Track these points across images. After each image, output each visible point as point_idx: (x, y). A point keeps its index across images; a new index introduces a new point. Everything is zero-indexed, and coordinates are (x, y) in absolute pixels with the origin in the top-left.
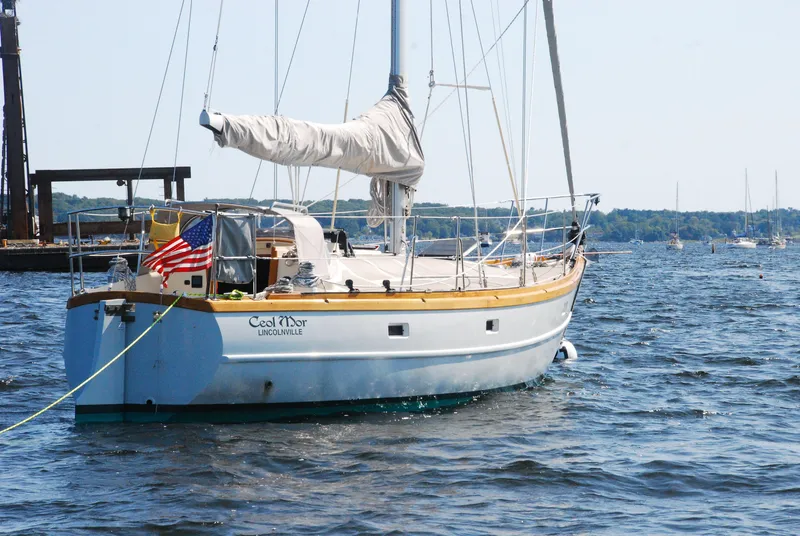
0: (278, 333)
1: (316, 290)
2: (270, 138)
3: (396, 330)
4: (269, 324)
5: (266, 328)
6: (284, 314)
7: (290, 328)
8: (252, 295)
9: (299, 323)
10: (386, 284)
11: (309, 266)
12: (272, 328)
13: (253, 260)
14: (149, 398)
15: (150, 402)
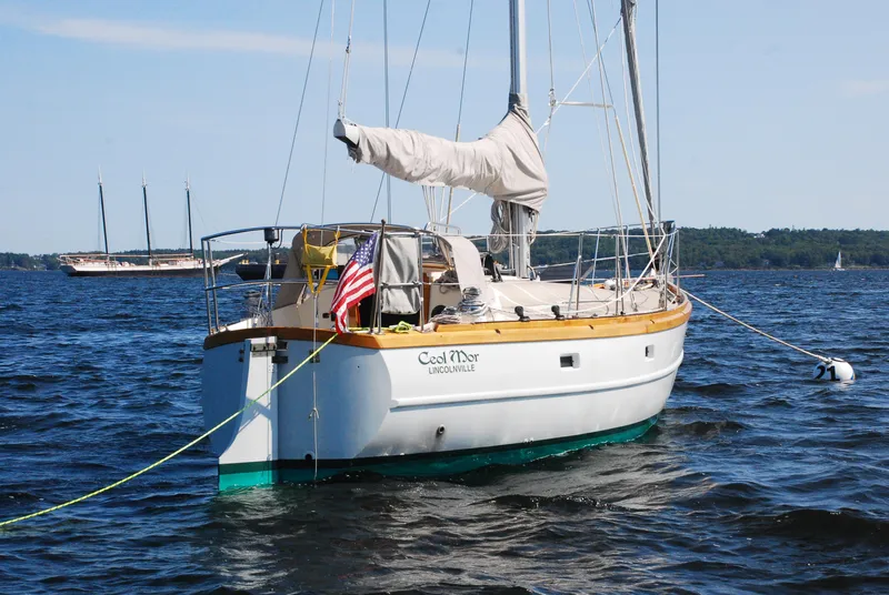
0: (449, 370)
1: (484, 319)
2: (407, 153)
3: (567, 361)
4: (440, 360)
5: (437, 365)
6: (455, 348)
7: (462, 364)
8: (419, 328)
9: (471, 358)
10: (555, 309)
11: (473, 292)
12: (444, 365)
13: (419, 287)
14: (308, 452)
15: (309, 456)
